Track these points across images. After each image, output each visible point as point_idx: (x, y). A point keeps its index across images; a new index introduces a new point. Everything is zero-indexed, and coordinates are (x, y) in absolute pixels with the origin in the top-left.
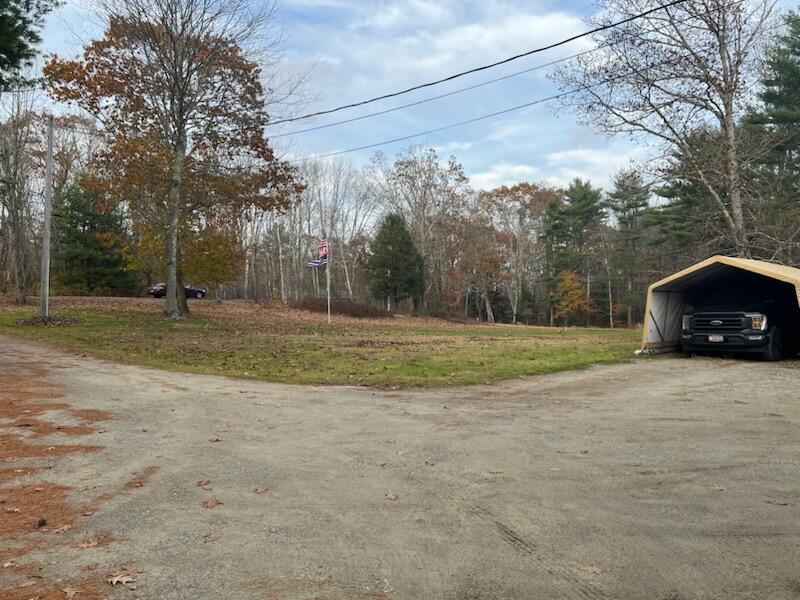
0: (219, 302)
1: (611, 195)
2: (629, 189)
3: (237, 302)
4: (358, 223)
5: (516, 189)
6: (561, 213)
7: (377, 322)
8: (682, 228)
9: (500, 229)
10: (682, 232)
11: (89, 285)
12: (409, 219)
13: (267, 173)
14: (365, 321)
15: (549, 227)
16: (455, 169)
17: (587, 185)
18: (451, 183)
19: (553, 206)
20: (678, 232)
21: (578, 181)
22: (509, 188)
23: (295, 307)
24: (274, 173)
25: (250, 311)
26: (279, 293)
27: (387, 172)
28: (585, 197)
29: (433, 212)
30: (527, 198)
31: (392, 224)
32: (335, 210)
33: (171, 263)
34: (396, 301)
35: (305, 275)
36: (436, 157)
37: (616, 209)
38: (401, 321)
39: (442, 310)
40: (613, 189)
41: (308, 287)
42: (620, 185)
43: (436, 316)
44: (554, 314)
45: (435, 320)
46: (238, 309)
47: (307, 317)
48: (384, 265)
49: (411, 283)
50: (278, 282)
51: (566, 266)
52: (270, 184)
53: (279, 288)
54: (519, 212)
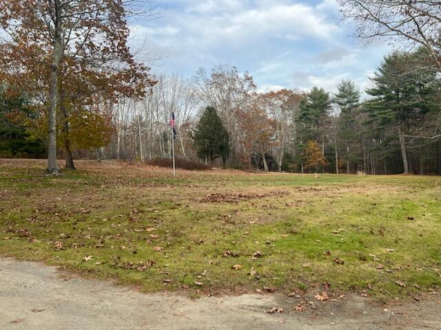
0: (100, 161)
1: (337, 96)
2: (347, 93)
3: (111, 161)
4: (187, 113)
5: (279, 93)
6: (308, 107)
7: (202, 173)
8: (385, 113)
9: (270, 117)
10: (386, 116)
11: (12, 152)
12: (219, 110)
13: (129, 71)
14: (194, 172)
15: (300, 115)
16: (249, 79)
17: (322, 90)
18: (246, 88)
19: (303, 103)
20: (383, 116)
21: (315, 89)
22: (275, 92)
23: (150, 164)
24: (134, 71)
25: (120, 167)
26: (139, 155)
27: (206, 81)
28: (321, 97)
29: (233, 105)
30: (286, 98)
31: (210, 112)
32: (173, 105)
33: (52, 131)
34: (212, 159)
35: (155, 144)
36: (236, 71)
37: (340, 104)
38: (217, 172)
39: (239, 164)
40: (338, 92)
41: (158, 152)
42: (342, 90)
43: (237, 168)
44: (304, 166)
45: (237, 171)
46: (113, 166)
47: (158, 170)
48: (205, 137)
49: (222, 148)
50: (138, 149)
51: (310, 138)
52: (131, 80)
53: (139, 152)
54: (281, 106)
